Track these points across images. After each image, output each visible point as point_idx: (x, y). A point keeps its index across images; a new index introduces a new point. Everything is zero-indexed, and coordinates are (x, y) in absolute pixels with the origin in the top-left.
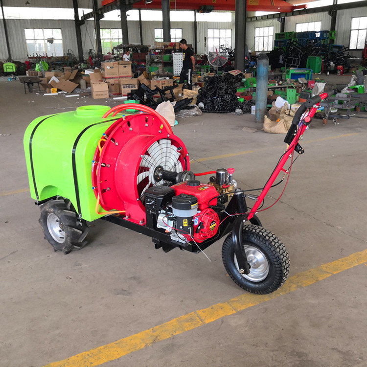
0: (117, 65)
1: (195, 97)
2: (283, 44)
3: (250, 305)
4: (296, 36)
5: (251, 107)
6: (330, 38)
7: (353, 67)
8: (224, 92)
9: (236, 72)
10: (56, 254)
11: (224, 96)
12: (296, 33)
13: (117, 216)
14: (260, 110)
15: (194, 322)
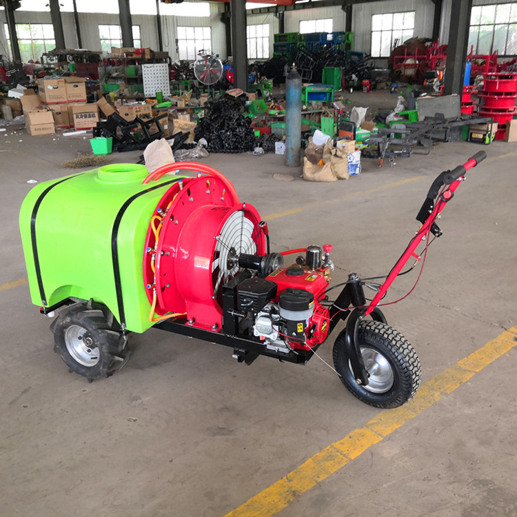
0: (64, 84)
1: (192, 130)
2: (285, 49)
3: (396, 426)
4: (303, 38)
5: (274, 144)
6: (347, 41)
7: (381, 82)
8: (236, 123)
9: (237, 92)
10: (93, 386)
11: (236, 128)
12: (301, 35)
13: (174, 320)
14: (292, 149)
15: (336, 460)
